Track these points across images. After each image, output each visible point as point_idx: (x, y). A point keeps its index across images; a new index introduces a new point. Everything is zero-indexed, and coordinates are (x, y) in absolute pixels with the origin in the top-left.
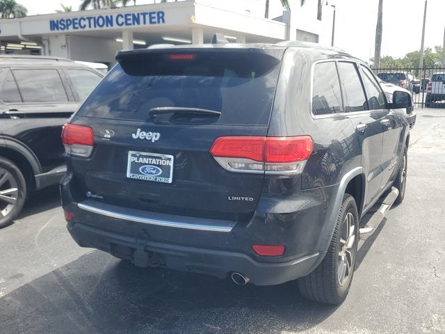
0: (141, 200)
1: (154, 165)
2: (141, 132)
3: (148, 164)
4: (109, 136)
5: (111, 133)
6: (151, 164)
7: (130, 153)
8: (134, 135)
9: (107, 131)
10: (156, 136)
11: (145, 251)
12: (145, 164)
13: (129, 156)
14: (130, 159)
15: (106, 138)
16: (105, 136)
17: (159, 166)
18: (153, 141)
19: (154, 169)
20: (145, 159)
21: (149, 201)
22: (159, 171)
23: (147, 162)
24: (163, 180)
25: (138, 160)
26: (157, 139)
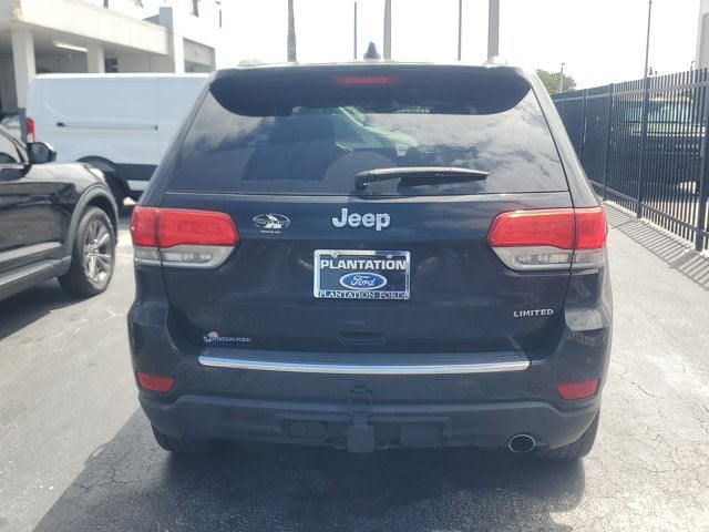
0: (344, 334)
1: (369, 270)
2: (349, 214)
3: (358, 270)
4: (278, 226)
5: (280, 219)
6: (363, 270)
7: (318, 253)
8: (335, 221)
9: (270, 217)
10: (383, 220)
11: (369, 423)
12: (351, 270)
13: (316, 260)
14: (318, 265)
15: (272, 229)
16: (269, 226)
17: (381, 271)
18: (378, 228)
19: (371, 278)
20: (350, 262)
21: (358, 335)
22: (382, 281)
23: (355, 267)
24: (393, 295)
25: (335, 264)
26: (387, 224)
